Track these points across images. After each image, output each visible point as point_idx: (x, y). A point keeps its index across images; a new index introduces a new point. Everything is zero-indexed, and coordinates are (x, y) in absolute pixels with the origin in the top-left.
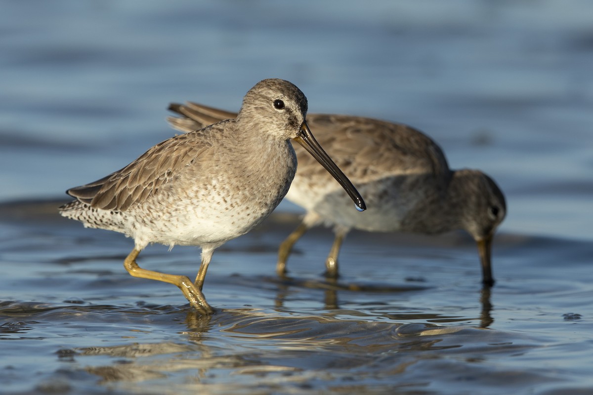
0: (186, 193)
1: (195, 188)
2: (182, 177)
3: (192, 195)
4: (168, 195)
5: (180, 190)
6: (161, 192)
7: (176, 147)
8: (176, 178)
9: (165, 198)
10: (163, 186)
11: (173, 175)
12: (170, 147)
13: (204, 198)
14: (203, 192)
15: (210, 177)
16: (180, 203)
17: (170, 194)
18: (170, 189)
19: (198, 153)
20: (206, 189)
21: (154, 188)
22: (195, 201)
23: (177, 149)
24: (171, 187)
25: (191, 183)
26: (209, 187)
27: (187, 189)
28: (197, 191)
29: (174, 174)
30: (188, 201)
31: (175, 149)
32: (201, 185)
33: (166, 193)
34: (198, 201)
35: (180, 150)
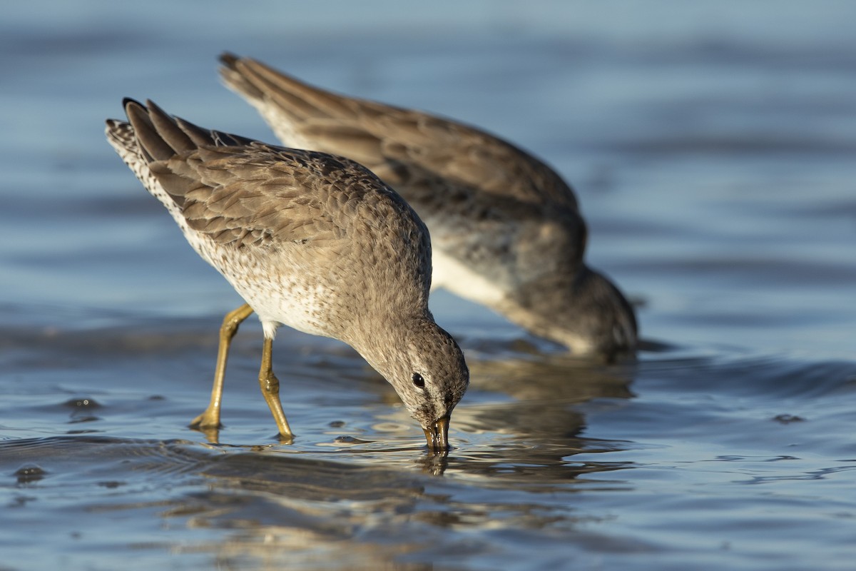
0: (279, 277)
1: (293, 278)
2: (283, 254)
3: (286, 284)
4: (256, 264)
5: (273, 268)
6: (248, 253)
7: (292, 202)
8: (275, 251)
9: (250, 264)
10: (254, 248)
11: (271, 243)
12: (283, 196)
13: (299, 297)
14: (301, 289)
15: (318, 279)
16: (266, 282)
17: (258, 263)
18: (260, 257)
19: (316, 235)
20: (307, 289)
21: (241, 239)
22: (286, 292)
23: (291, 208)
24: (263, 256)
25: (291, 270)
26: (311, 288)
27: (283, 273)
28: (294, 284)
29: (275, 242)
30: (277, 287)
31: (288, 206)
32: (303, 280)
33: (253, 258)
34: (289, 295)
35: (296, 212)
